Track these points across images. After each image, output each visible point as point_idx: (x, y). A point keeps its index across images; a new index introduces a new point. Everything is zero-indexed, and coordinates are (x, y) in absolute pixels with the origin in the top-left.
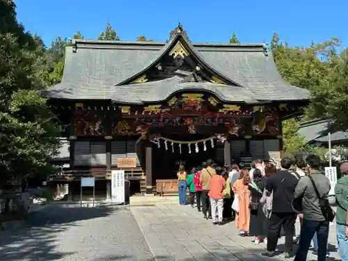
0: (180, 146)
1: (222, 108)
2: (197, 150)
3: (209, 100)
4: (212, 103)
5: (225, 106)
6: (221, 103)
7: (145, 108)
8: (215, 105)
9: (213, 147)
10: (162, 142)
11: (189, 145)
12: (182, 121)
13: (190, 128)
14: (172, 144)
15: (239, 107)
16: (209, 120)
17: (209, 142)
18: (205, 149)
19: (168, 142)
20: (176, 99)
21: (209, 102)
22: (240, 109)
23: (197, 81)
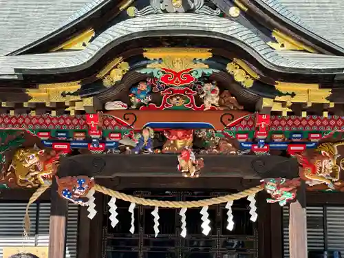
0: (155, 213)
1: (273, 93)
2: (206, 229)
3: (230, 68)
4: (239, 76)
5: (281, 86)
6: (268, 80)
7: (31, 92)
8: (249, 83)
9: (254, 218)
10: (102, 200)
11: (182, 213)
12: (159, 141)
13: (182, 163)
14: (131, 209)
15: (327, 92)
16: (242, 138)
17: (244, 203)
18: (231, 226)
19: (119, 202)
20: (126, 66)
21: (232, 77)
22: (330, 99)
23: (189, 10)
